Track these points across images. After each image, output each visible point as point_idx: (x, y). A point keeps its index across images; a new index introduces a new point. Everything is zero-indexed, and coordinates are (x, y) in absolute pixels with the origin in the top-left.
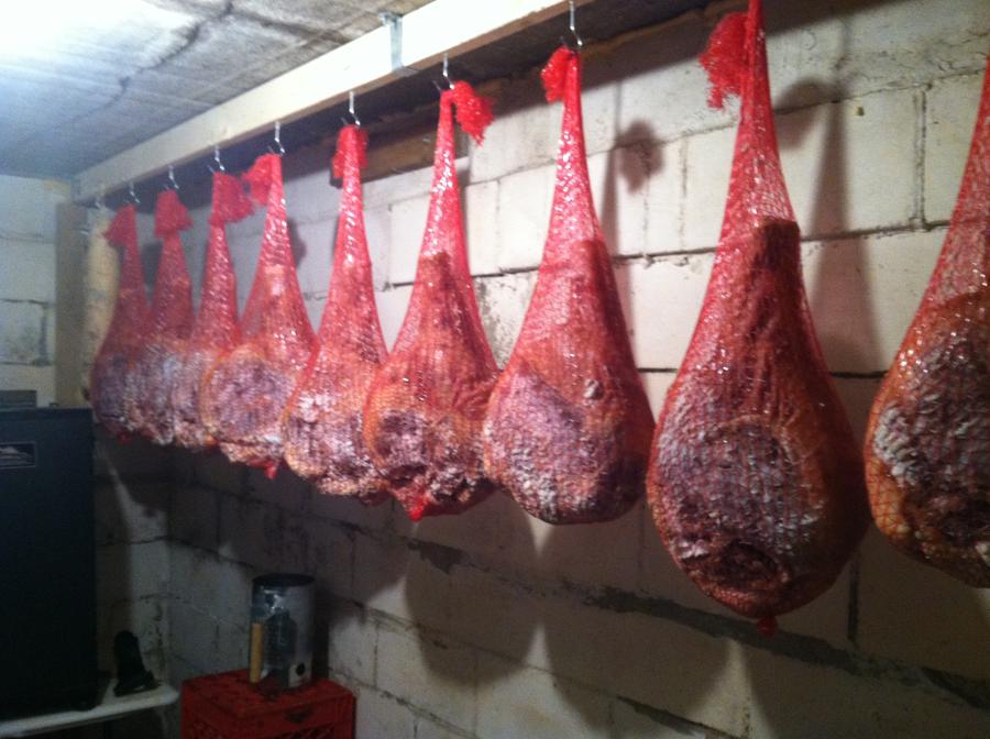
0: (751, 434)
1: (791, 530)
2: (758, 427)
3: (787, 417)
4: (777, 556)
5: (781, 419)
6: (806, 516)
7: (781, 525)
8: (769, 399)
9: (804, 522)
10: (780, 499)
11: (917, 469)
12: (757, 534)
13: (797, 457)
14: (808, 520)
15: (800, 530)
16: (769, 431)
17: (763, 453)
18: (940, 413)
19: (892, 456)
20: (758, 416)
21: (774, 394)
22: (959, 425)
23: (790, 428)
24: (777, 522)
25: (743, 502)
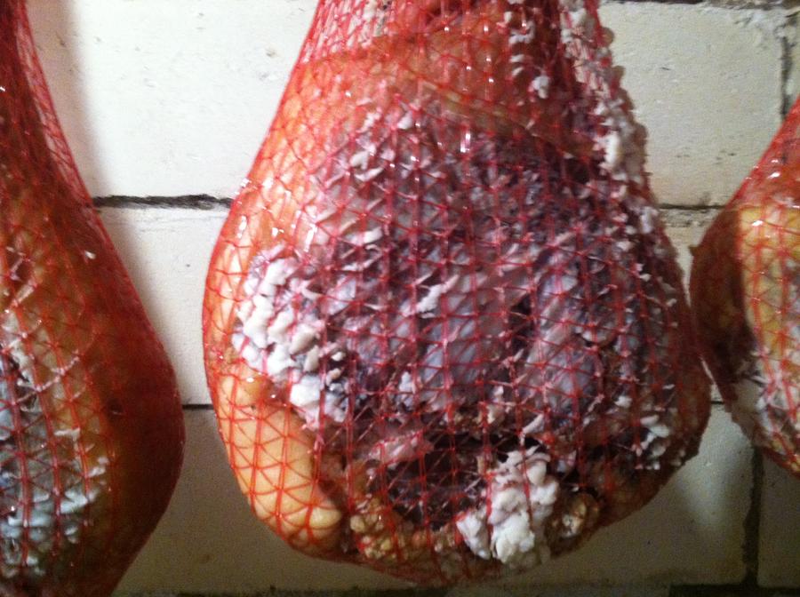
1: (35, 528)
3: (14, 286)
4: (5, 579)
6: (70, 494)
7: (12, 521)
9: (66, 507)
10: (9, 467)
11: (346, 386)
13: (43, 373)
14: (76, 501)
15: (58, 522)
18: (384, 270)
19: (290, 363)
22: (422, 292)
23: (25, 310)
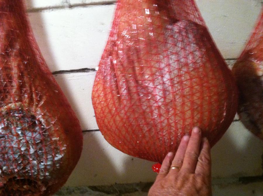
0: (17, 115)
1: (48, 165)
2: (20, 110)
3: (39, 101)
4: (40, 180)
5: (35, 103)
6: (57, 155)
7: (42, 164)
8: (25, 92)
9: (56, 159)
10: (41, 149)
12: (27, 172)
13: (48, 124)
14: (59, 157)
15: (54, 163)
16: (28, 111)
17: (26, 125)
20: (20, 103)
21: (28, 89)
23: (42, 107)
24: (39, 162)
25: (17, 156)
